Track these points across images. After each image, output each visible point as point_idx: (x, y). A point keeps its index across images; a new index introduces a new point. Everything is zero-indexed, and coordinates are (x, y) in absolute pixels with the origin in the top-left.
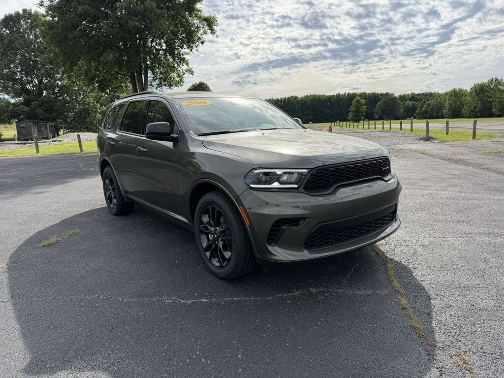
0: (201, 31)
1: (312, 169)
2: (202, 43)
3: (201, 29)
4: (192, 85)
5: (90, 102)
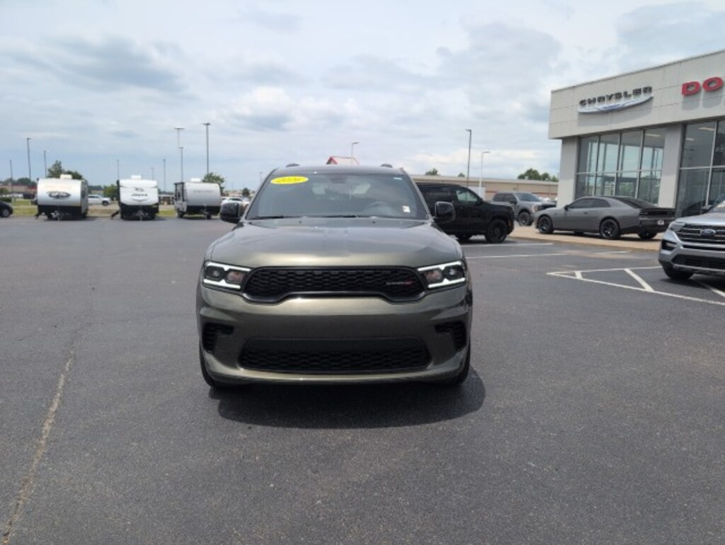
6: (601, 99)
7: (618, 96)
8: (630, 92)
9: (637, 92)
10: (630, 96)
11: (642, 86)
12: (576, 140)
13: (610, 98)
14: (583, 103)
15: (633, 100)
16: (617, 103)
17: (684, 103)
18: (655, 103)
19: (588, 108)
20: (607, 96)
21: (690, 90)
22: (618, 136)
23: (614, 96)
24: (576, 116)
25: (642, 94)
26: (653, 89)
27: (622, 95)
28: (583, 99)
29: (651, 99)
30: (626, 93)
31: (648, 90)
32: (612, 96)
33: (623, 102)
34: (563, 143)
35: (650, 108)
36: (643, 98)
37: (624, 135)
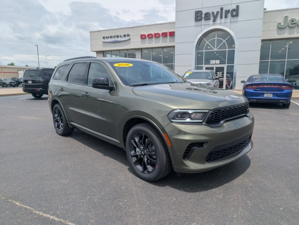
6: (111, 37)
7: (118, 36)
8: (122, 35)
9: (125, 36)
10: (122, 37)
11: (126, 34)
12: (102, 52)
13: (115, 37)
14: (104, 38)
15: (123, 39)
16: (118, 39)
17: (141, 41)
18: (132, 40)
19: (106, 40)
20: (114, 36)
21: (143, 37)
22: (119, 52)
23: (116, 36)
24: (101, 43)
25: (127, 37)
26: (130, 35)
27: (119, 36)
28: (104, 36)
29: (130, 39)
30: (120, 36)
31: (128, 35)
32: (115, 36)
33: (119, 39)
34: (97, 53)
35: (130, 42)
36: (127, 38)
37: (121, 52)
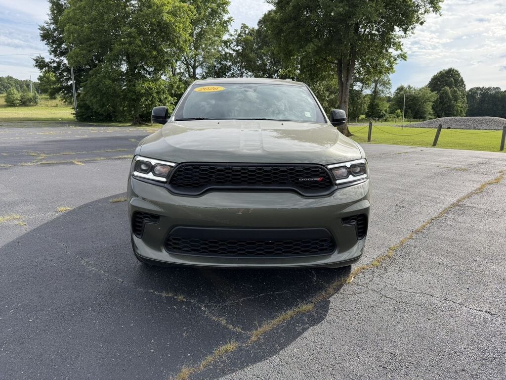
0: (422, 11)
1: (180, 164)
2: (422, 23)
3: (421, 7)
4: (439, 72)
5: (320, 90)
